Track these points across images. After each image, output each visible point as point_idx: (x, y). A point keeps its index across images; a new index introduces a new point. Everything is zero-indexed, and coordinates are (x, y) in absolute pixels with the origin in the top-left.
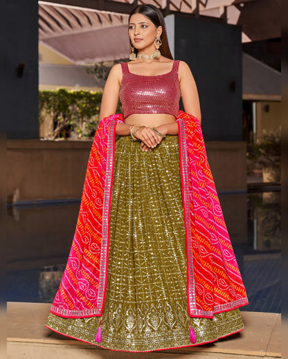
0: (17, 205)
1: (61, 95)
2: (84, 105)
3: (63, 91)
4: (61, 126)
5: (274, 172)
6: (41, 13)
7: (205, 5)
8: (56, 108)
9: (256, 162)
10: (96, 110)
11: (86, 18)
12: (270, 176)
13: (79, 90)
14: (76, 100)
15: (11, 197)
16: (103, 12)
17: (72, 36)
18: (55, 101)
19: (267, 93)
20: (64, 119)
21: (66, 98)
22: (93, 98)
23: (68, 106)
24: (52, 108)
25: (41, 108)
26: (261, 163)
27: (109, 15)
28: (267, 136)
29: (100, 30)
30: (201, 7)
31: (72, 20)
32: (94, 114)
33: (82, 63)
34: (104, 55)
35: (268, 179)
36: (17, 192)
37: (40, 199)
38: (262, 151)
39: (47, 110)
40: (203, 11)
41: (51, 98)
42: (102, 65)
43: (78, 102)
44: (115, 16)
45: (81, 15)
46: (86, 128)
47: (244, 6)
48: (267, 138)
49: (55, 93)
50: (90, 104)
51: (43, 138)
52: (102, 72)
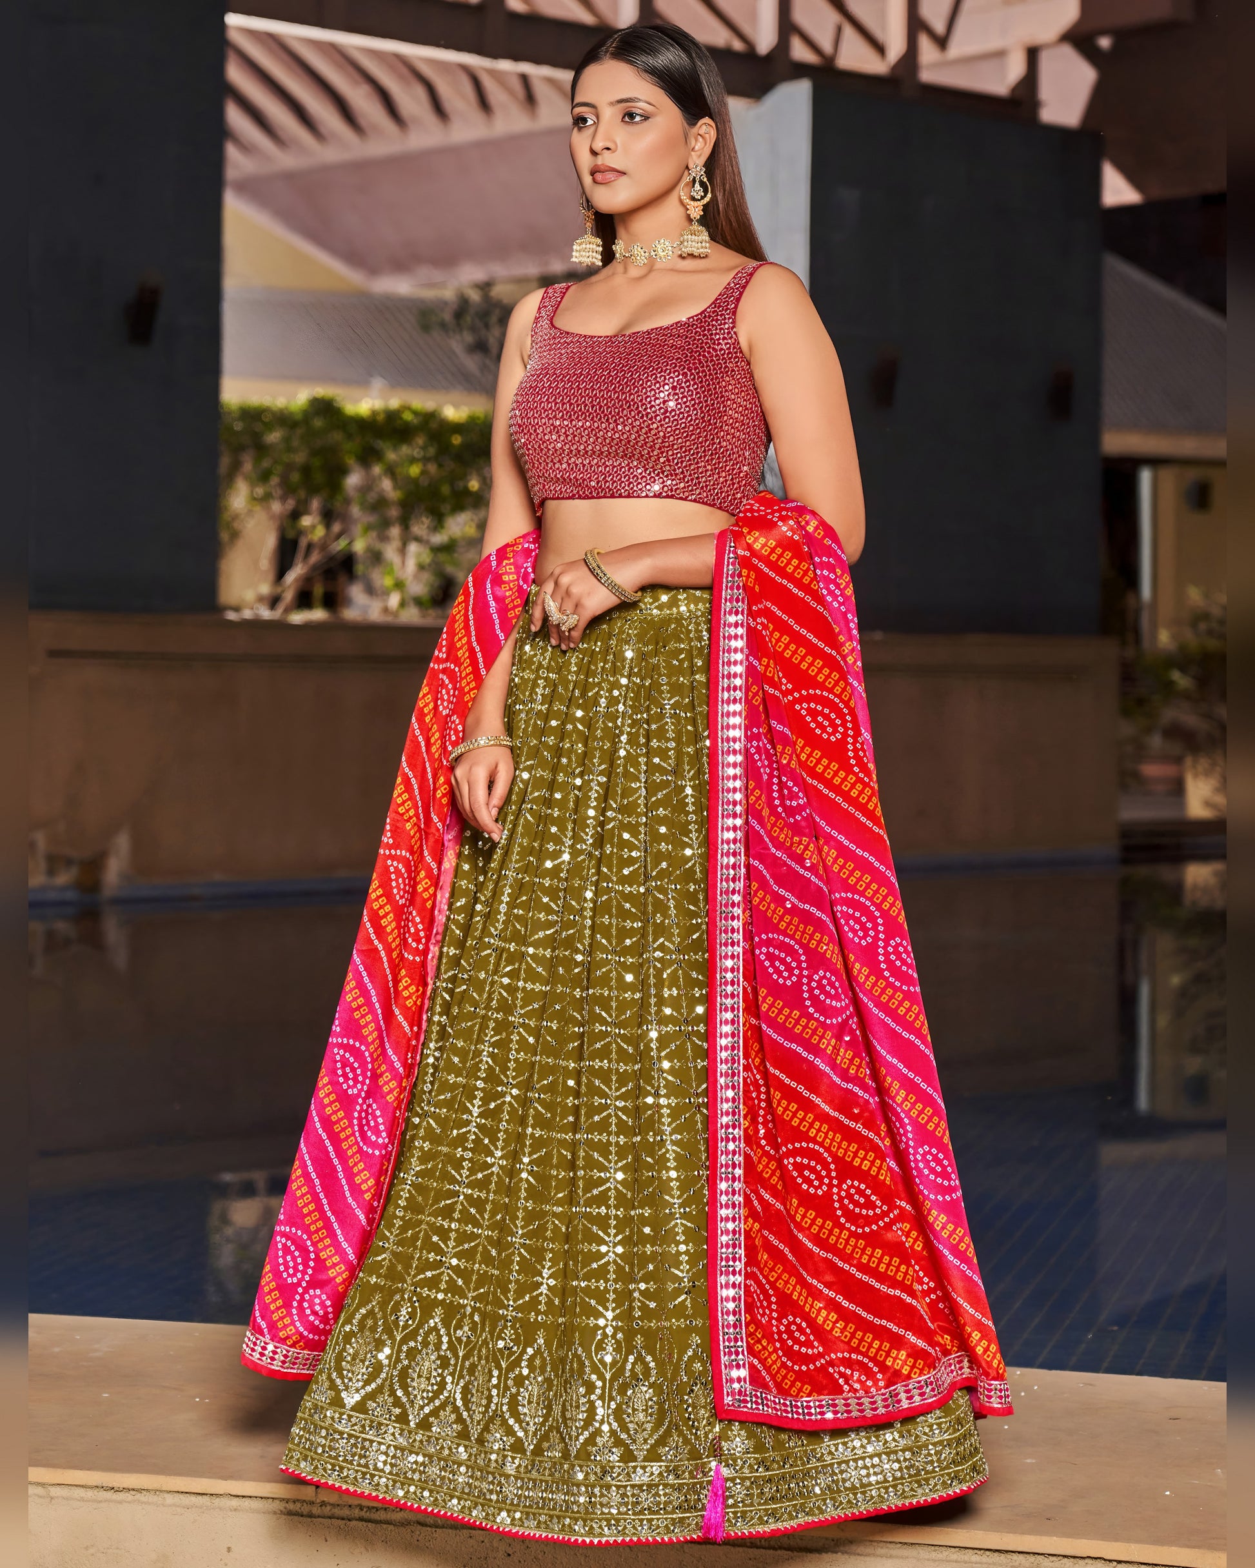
0: (117, 901)
1: (318, 423)
2: (415, 470)
3: (325, 408)
4: (315, 557)
6: (235, 74)
7: (942, 42)
8: (295, 477)
9: (1149, 730)
10: (467, 492)
11: (420, 92)
12: (1217, 790)
13: (394, 403)
14: (380, 444)
15: (93, 866)
16: (505, 65)
17: (362, 166)
18: (289, 449)
19: (1199, 428)
20: (328, 527)
21: (337, 436)
22: (457, 440)
23: (344, 471)
24: (275, 480)
25: (230, 478)
26: (1174, 732)
27: (525, 79)
28: (1205, 616)
29: (481, 145)
30: (927, 51)
32: (458, 508)
33: (400, 286)
34: (498, 249)
35: (1208, 804)
36: (122, 843)
38: (1182, 680)
39: (253, 485)
40: (936, 65)
41: (274, 437)
42: (486, 297)
43: (391, 456)
44: (551, 81)
45: (401, 77)
46: (421, 567)
47: (1115, 47)
48: (1203, 626)
49: (291, 413)
50: (440, 466)
51: (237, 609)
52: (487, 326)
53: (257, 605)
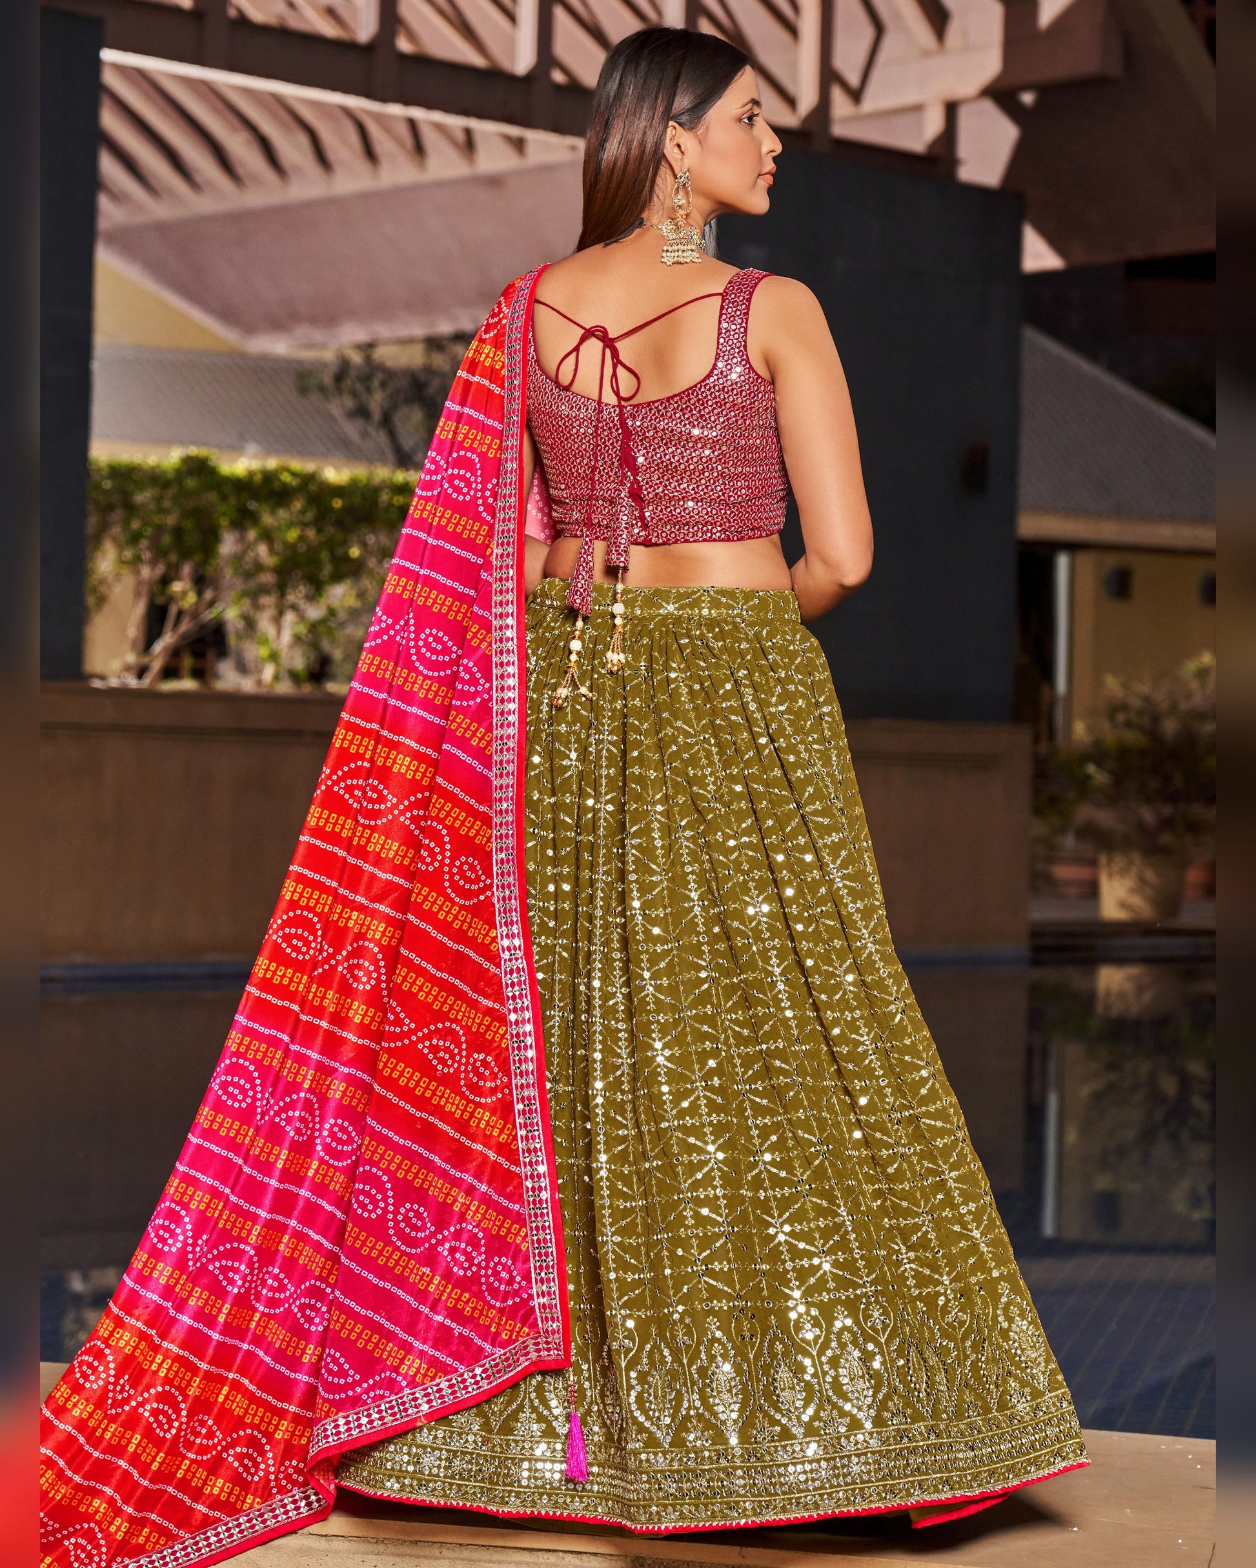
1: (191, 483)
2: (293, 535)
3: (198, 468)
4: (185, 626)
5: (1149, 874)
6: (110, 121)
7: (856, 95)
8: (167, 539)
9: (1062, 830)
10: (347, 559)
11: (303, 140)
12: (1133, 891)
13: (272, 463)
14: (257, 507)
16: (395, 110)
17: (238, 219)
18: (162, 511)
19: (1119, 512)
20: (200, 593)
21: (212, 497)
22: (337, 504)
23: (217, 536)
24: (144, 543)
25: (97, 540)
26: (1091, 833)
27: (412, 124)
28: (1125, 707)
29: (365, 197)
30: (840, 104)
31: (238, 145)
32: (337, 578)
33: (278, 346)
34: (380, 309)
35: (1123, 905)
37: (78, 958)
38: (1097, 775)
39: (120, 548)
40: (847, 120)
41: (142, 497)
42: (368, 360)
43: (267, 519)
44: (439, 127)
45: (283, 124)
46: (297, 639)
47: (1038, 103)
48: (1121, 717)
49: (164, 472)
50: (319, 531)
51: (102, 677)
52: (368, 390)
53: (125, 674)
